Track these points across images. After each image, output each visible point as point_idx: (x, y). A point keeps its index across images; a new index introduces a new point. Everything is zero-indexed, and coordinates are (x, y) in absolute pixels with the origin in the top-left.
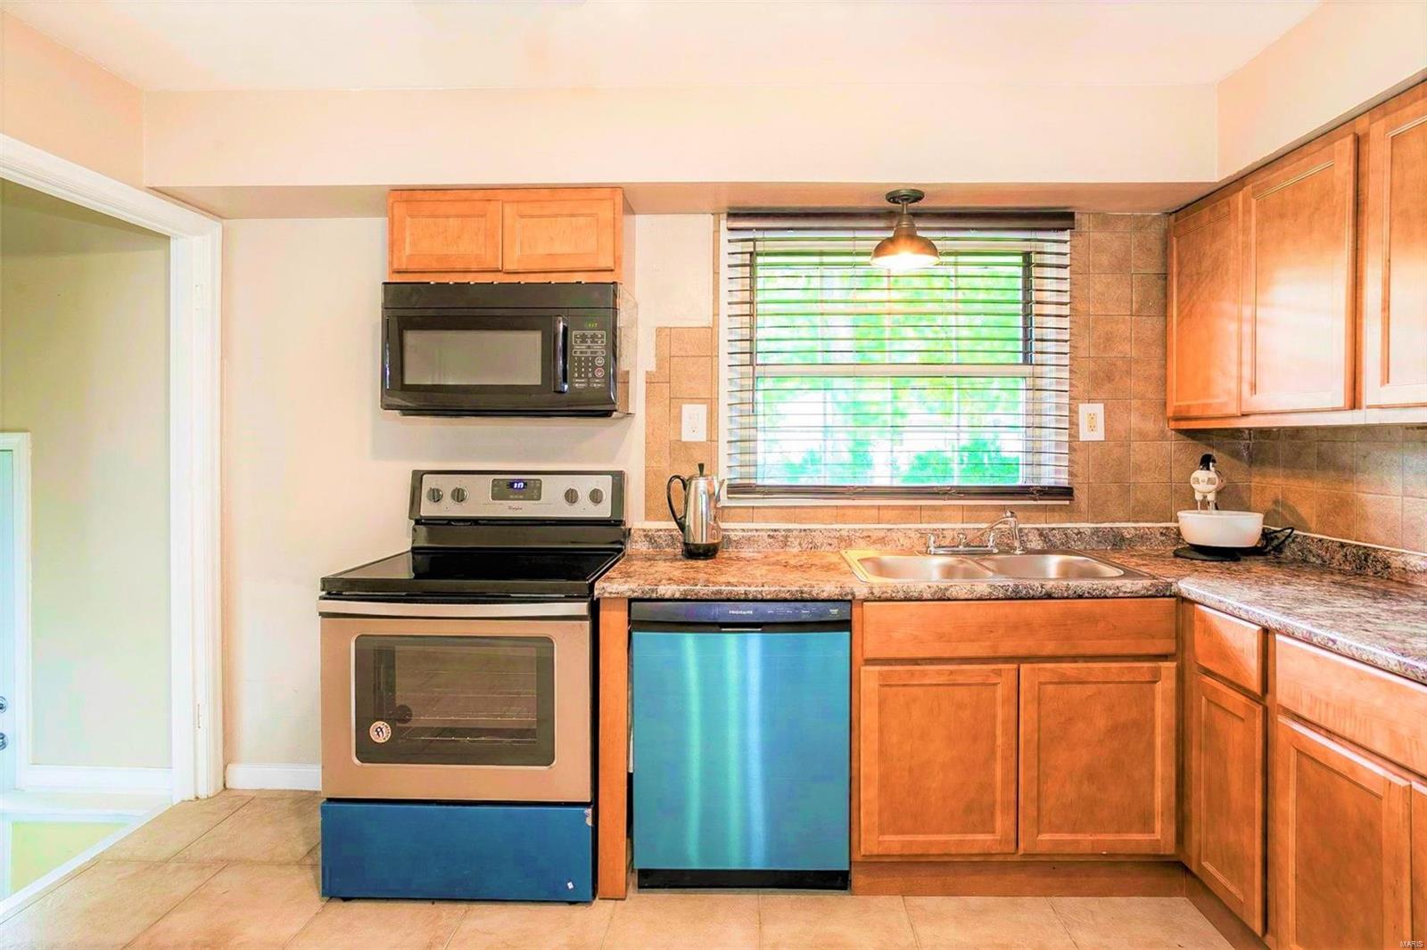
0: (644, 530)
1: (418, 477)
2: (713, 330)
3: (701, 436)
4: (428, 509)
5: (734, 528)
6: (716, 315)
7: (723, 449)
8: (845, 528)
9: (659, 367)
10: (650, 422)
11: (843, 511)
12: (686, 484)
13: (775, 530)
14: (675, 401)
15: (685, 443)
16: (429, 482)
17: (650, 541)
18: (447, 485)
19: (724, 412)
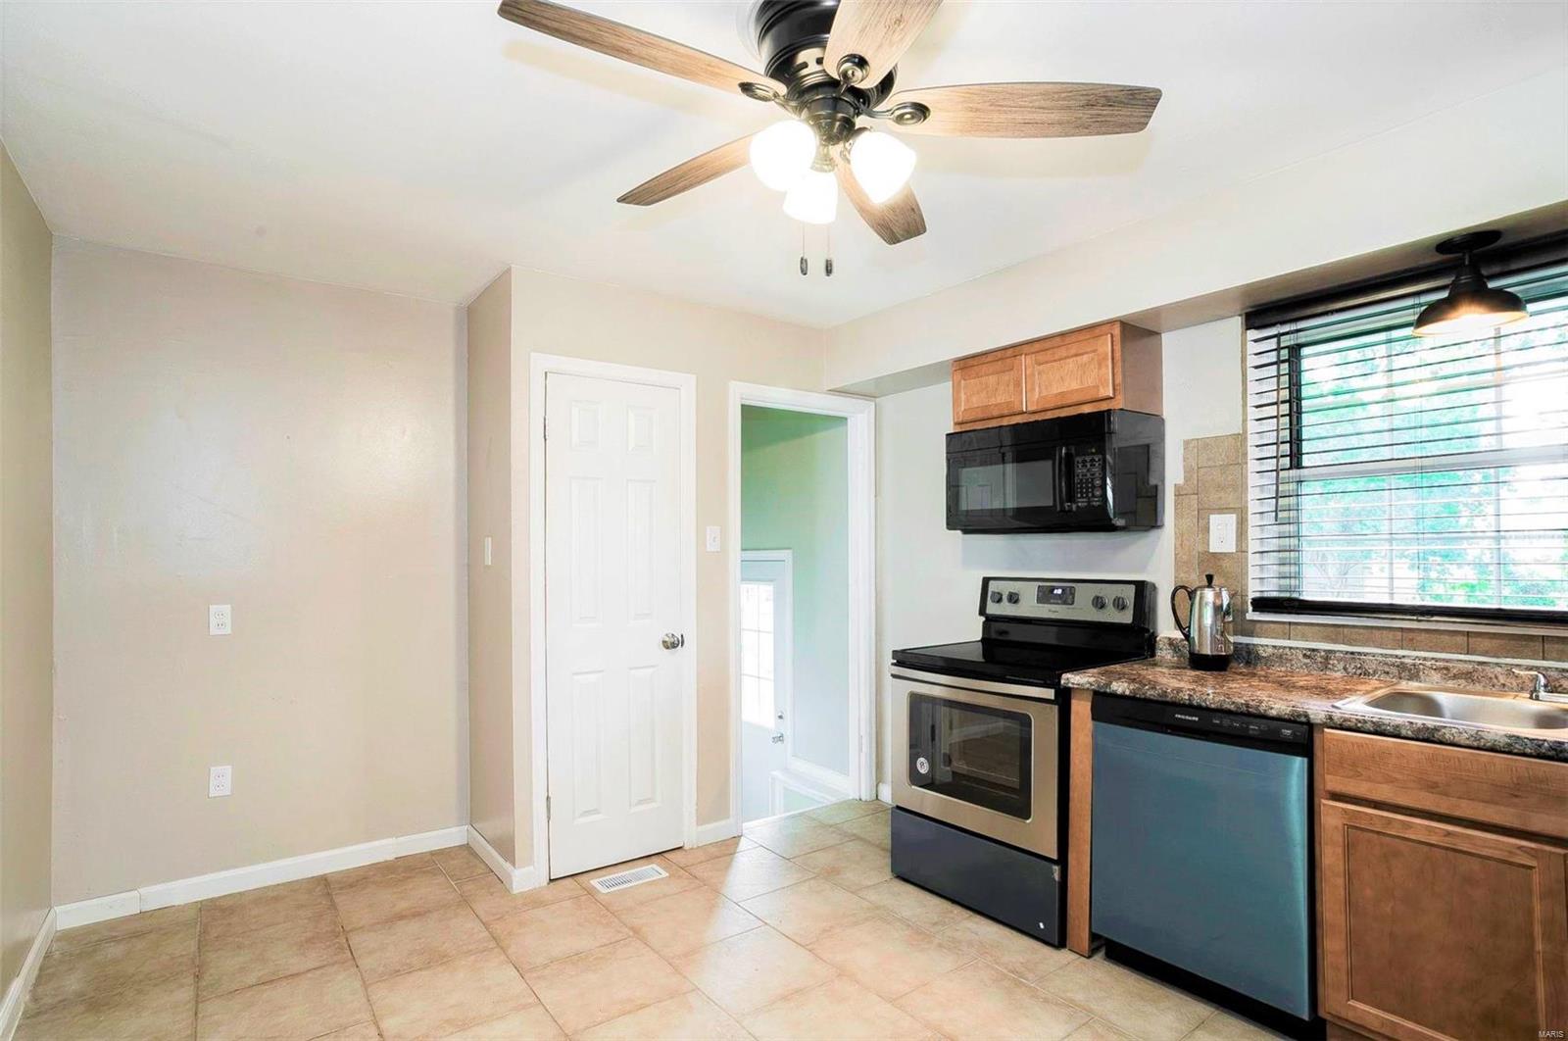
0: (1170, 639)
1: (986, 581)
2: (1241, 438)
3: (1230, 547)
4: (993, 609)
5: (1264, 643)
6: (1245, 421)
7: (1253, 560)
8: (1409, 655)
9: (1186, 479)
10: (1180, 536)
11: (1411, 635)
12: (1191, 594)
13: (1314, 650)
14: (1203, 514)
15: (1214, 554)
16: (993, 586)
17: (1175, 651)
18: (1006, 588)
19: (1253, 520)
